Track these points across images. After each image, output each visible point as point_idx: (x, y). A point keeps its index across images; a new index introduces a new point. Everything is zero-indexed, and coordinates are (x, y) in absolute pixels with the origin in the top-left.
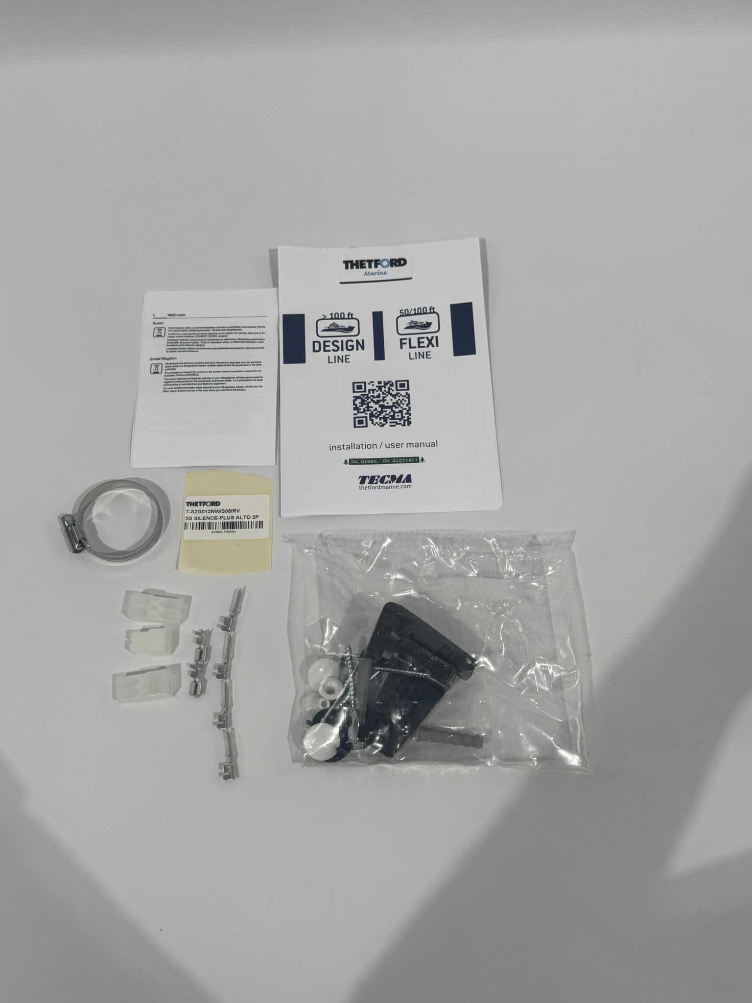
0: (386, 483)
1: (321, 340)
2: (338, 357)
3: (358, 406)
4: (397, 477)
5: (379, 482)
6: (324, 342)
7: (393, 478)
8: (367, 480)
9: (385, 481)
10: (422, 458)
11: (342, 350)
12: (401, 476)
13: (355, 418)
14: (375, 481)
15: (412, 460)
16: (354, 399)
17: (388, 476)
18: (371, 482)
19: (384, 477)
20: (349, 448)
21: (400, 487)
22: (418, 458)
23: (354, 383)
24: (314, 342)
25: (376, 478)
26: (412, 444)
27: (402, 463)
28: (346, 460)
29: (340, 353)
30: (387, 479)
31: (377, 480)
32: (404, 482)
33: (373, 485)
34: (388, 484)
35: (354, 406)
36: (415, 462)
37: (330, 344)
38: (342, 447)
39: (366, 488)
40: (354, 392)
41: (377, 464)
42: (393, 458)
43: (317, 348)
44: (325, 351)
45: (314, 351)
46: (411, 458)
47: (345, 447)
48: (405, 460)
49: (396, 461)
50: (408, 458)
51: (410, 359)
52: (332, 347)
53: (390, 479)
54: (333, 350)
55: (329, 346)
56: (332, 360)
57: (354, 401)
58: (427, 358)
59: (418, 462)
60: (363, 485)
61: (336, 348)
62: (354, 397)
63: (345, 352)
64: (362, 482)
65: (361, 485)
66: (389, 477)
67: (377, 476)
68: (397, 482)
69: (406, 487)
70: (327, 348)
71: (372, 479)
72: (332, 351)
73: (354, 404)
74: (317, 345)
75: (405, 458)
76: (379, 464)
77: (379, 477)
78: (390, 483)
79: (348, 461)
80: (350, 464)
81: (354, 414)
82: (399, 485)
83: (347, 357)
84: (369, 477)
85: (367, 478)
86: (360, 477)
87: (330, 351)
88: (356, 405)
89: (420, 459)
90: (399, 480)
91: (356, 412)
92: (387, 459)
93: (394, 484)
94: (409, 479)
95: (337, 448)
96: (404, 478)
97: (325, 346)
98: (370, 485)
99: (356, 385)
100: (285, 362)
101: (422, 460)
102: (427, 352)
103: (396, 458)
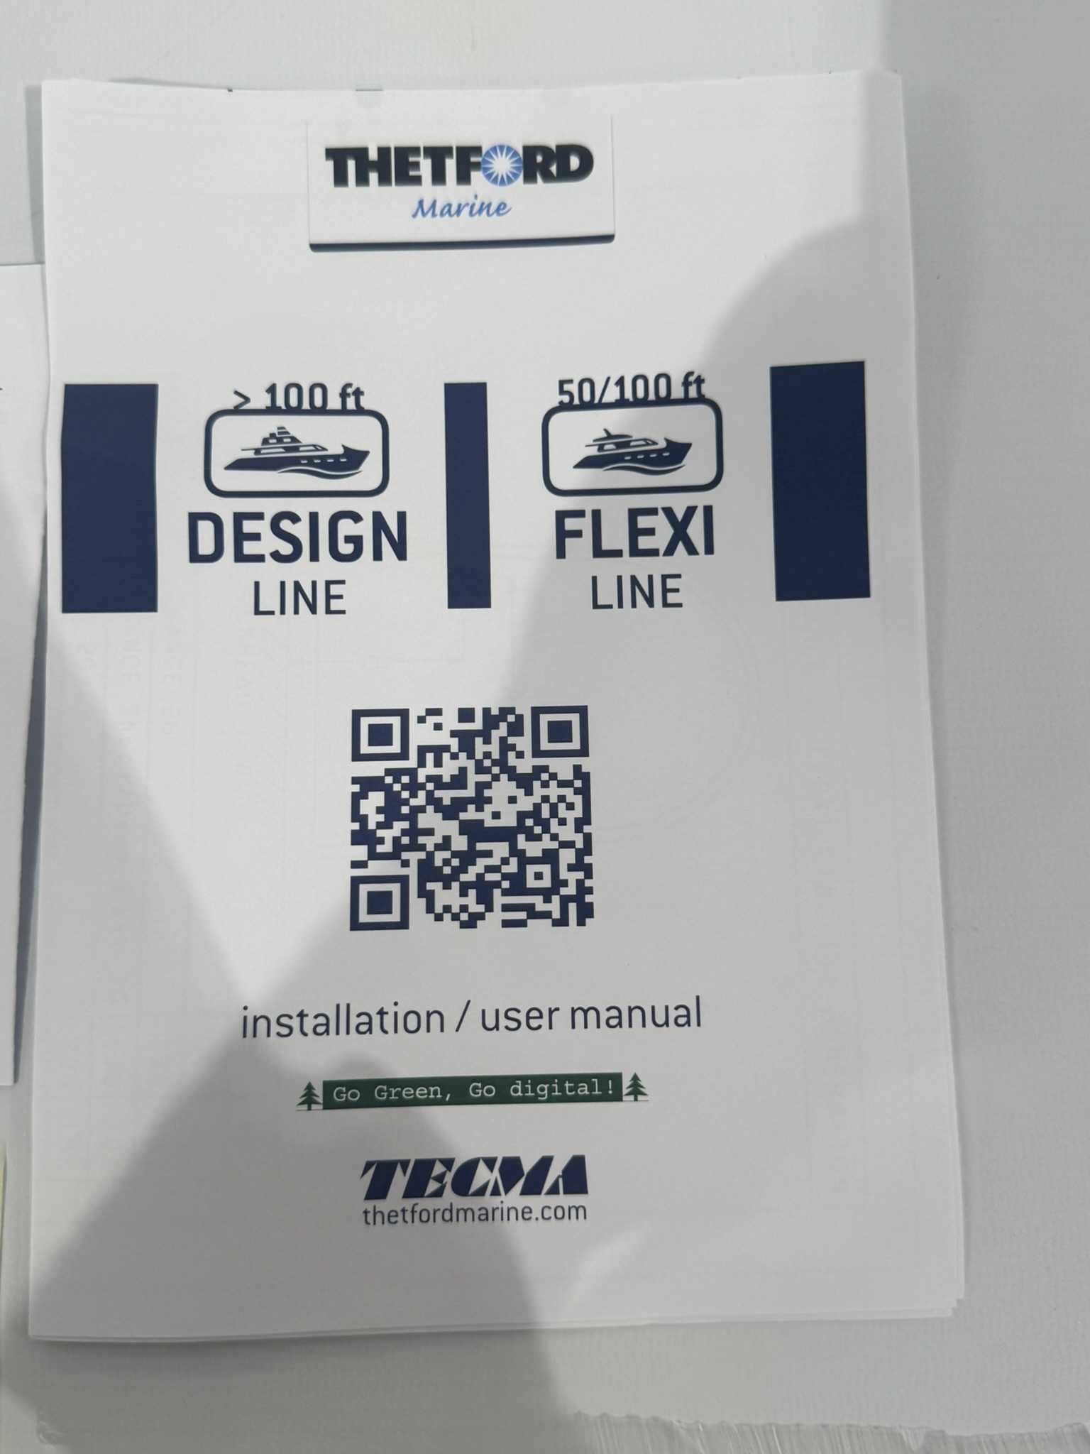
0: (481, 1192)
1: (226, 509)
2: (298, 587)
3: (372, 825)
4: (527, 1166)
5: (448, 1189)
6: (239, 518)
7: (511, 1169)
8: (400, 1181)
9: (477, 1184)
10: (635, 1078)
11: (314, 557)
12: (545, 1163)
13: (356, 882)
14: (432, 1186)
15: (591, 1089)
16: (357, 788)
17: (490, 1163)
18: (415, 1189)
19: (470, 1167)
20: (324, 1028)
21: (537, 1213)
22: (617, 1078)
23: (357, 715)
24: (194, 518)
25: (438, 1169)
26: (592, 1014)
27: (551, 1100)
28: (309, 1088)
29: (303, 571)
30: (483, 1175)
31: (440, 1178)
32: (554, 1190)
33: (423, 1203)
34: (489, 1201)
35: (356, 826)
36: (604, 1098)
37: (263, 527)
38: (295, 1023)
39: (390, 1218)
40: (357, 756)
41: (441, 1102)
42: (511, 1080)
43: (206, 547)
44: (240, 557)
45: (195, 557)
46: (586, 1078)
47: (309, 1023)
48: (562, 1089)
49: (525, 1090)
50: (577, 1079)
51: (596, 606)
52: (270, 543)
53: (496, 1173)
54: (276, 556)
55: (256, 537)
56: (270, 600)
57: (356, 799)
58: (666, 604)
59: (617, 1097)
60: (381, 1205)
61: (286, 549)
62: (355, 780)
63: (327, 568)
64: (378, 1190)
65: (370, 1205)
66: (491, 1169)
67: (443, 1162)
68: (524, 1192)
69: (562, 1214)
70: (249, 548)
71: (421, 1175)
72: (268, 558)
73: (357, 816)
74: (205, 529)
75: (563, 1078)
76: (452, 1102)
77: (448, 1163)
78: (496, 1192)
79: (319, 1091)
80: (329, 1104)
81: (355, 865)
82: (536, 1202)
83: (334, 590)
84: (405, 1164)
85: (399, 1169)
86: (368, 1166)
87: (259, 558)
88: (362, 820)
89: (626, 1082)
90: (534, 1184)
91: (361, 852)
92: (485, 1080)
93: (514, 1198)
94: (575, 1178)
95: (275, 1028)
96: (555, 1172)
97: (240, 537)
98: (408, 1204)
99: (365, 722)
100: (70, 605)
101: (636, 1090)
102: (665, 578)
103: (524, 1079)
